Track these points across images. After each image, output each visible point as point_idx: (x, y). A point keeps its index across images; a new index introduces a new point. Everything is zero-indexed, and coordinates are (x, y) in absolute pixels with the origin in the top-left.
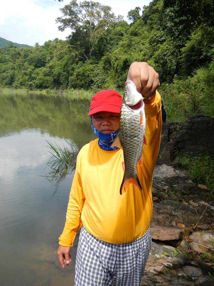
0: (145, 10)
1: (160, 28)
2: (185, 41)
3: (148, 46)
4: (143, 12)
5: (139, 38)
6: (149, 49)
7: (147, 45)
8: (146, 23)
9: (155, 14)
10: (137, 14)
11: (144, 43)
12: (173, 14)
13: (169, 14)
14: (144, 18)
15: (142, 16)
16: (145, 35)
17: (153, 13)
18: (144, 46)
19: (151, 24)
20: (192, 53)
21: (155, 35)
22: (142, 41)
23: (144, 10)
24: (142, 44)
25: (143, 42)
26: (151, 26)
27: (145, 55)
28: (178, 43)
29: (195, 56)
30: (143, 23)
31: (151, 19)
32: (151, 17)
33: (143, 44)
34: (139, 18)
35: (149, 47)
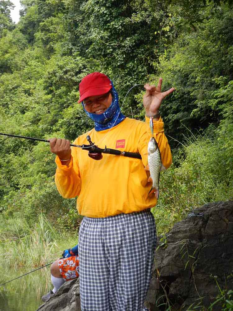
0: (26, 9)
1: (72, 49)
2: (144, 76)
3: (44, 98)
4: (21, 13)
5: (14, 78)
6: (45, 105)
7: (41, 94)
8: (31, 40)
9: (55, 16)
10: (5, 18)
11: (30, 89)
12: (103, 10)
13: (93, 10)
14: (26, 28)
15: (19, 23)
16: (32, 69)
17: (48, 15)
18: (30, 98)
19: (46, 42)
20: (167, 104)
21: (61, 68)
22: (24, 84)
23: (23, 8)
24: (26, 92)
25: (27, 87)
26: (45, 47)
27: (36, 121)
28: (126, 83)
29: (176, 112)
30: (24, 41)
31: (45, 30)
32: (45, 25)
33: (28, 93)
34: (11, 29)
35: (47, 100)
